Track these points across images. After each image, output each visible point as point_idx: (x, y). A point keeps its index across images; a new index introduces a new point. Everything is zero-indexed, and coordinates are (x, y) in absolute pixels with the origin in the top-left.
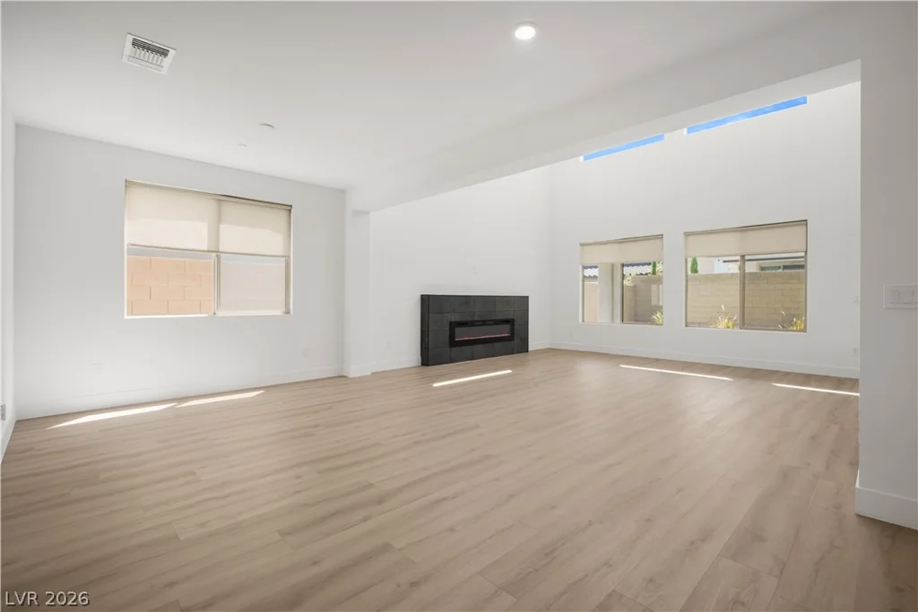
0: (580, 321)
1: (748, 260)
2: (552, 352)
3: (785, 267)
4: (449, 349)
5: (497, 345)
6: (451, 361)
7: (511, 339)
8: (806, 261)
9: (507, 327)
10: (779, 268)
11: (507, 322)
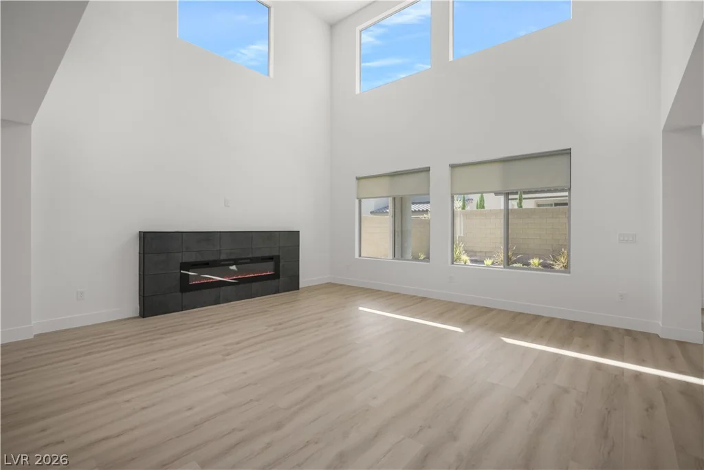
0: (357, 256)
1: (525, 199)
2: (331, 287)
3: (556, 205)
4: (179, 294)
5: (255, 285)
6: (183, 307)
7: (276, 276)
8: (570, 200)
9: (271, 265)
10: (551, 205)
11: (271, 259)
